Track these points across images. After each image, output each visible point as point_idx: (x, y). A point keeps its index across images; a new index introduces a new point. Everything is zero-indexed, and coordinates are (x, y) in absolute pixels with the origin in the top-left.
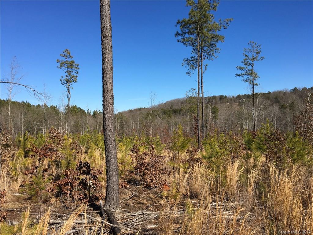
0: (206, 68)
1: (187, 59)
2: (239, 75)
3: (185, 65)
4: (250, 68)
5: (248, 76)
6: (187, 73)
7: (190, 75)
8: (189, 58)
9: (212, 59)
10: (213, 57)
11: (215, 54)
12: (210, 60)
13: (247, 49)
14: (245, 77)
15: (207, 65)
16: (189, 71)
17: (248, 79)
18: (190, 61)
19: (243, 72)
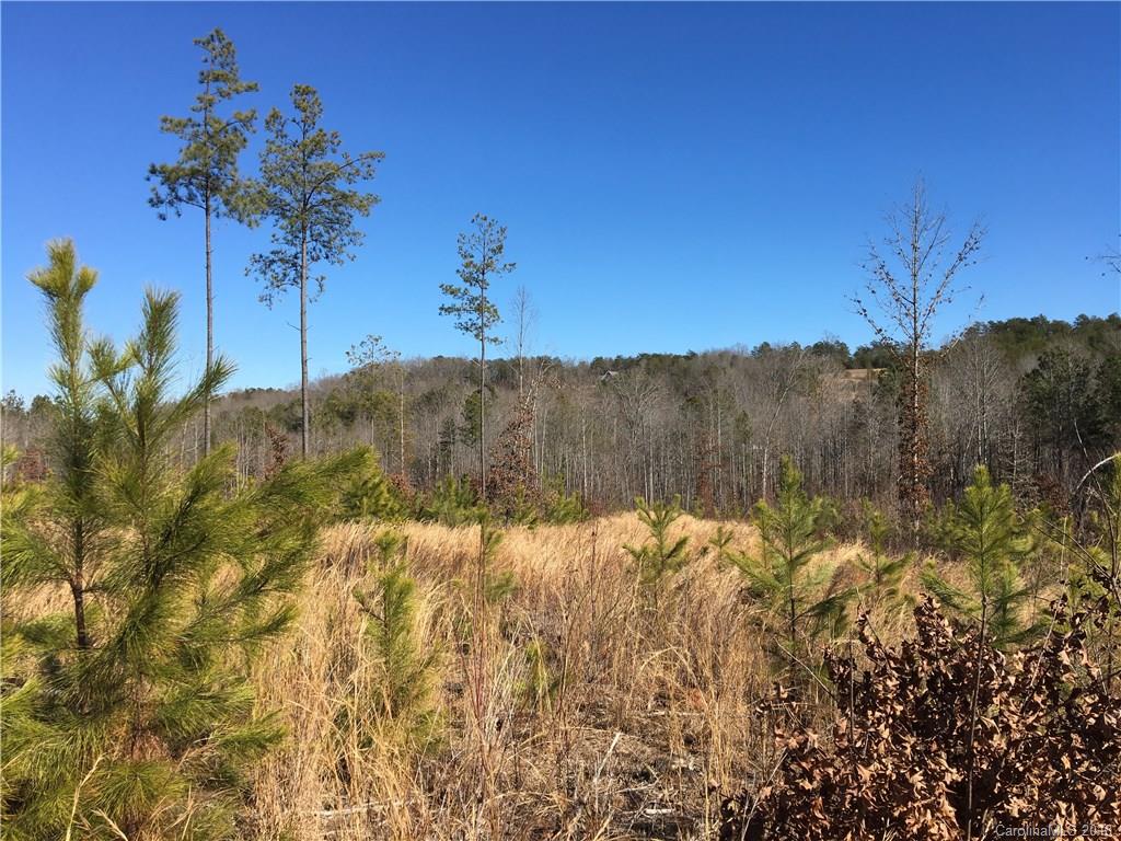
0: (321, 286)
1: (261, 256)
2: (449, 310)
3: (253, 275)
4: (475, 291)
5: (470, 316)
6: (262, 299)
7: (270, 306)
8: (265, 255)
9: (341, 262)
10: (343, 257)
11: (350, 249)
12: (333, 263)
13: (468, 235)
14: (465, 317)
15: (323, 278)
16: (267, 292)
17: (470, 323)
18: (273, 262)
19: (458, 303)
